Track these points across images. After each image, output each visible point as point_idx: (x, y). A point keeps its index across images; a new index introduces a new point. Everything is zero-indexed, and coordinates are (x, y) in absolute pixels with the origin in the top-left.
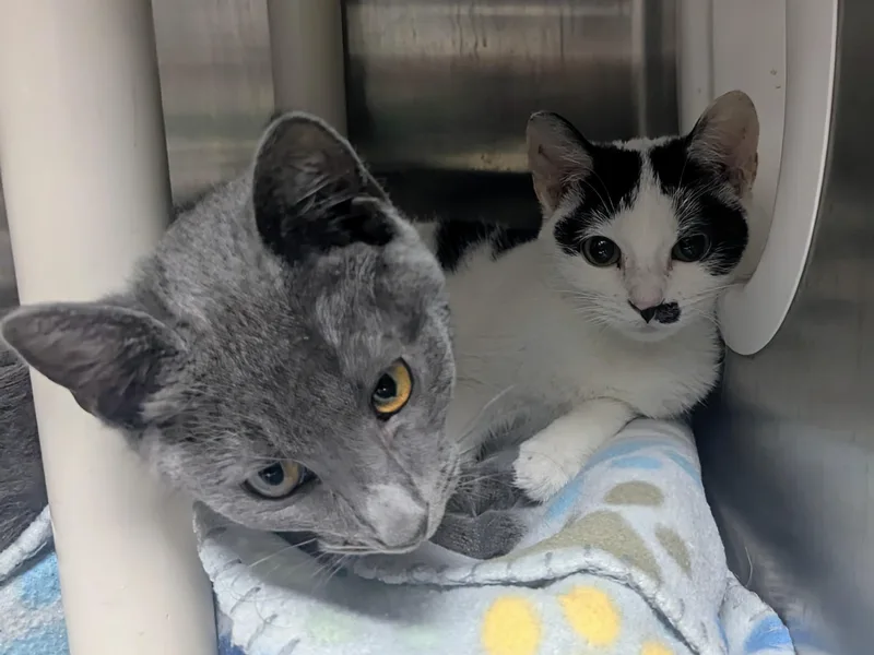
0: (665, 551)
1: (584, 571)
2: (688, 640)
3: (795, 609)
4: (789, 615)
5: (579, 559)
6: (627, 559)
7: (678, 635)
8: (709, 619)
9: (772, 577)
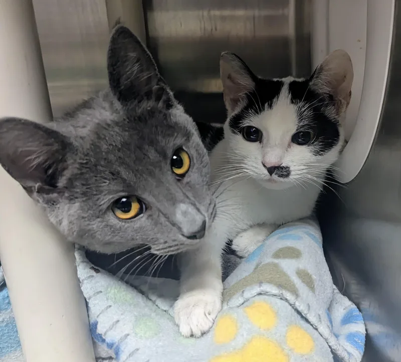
0: (301, 281)
1: (260, 294)
2: (312, 323)
3: (365, 304)
4: (362, 307)
5: (257, 289)
6: (280, 286)
7: (307, 321)
8: (323, 312)
9: (354, 287)
